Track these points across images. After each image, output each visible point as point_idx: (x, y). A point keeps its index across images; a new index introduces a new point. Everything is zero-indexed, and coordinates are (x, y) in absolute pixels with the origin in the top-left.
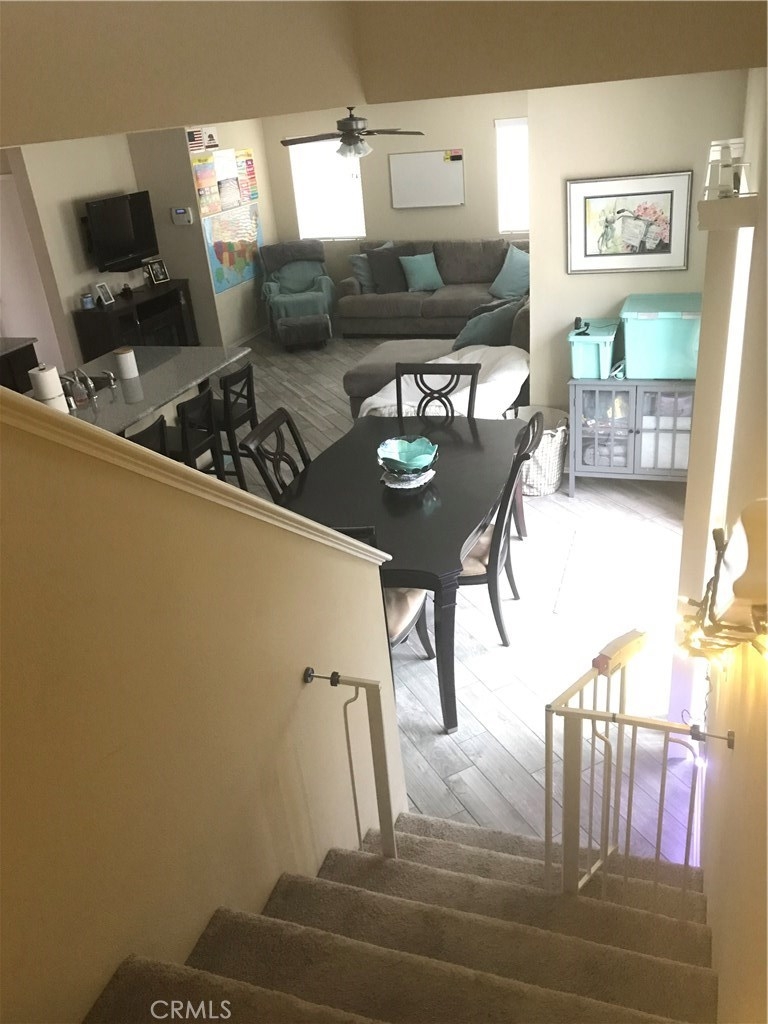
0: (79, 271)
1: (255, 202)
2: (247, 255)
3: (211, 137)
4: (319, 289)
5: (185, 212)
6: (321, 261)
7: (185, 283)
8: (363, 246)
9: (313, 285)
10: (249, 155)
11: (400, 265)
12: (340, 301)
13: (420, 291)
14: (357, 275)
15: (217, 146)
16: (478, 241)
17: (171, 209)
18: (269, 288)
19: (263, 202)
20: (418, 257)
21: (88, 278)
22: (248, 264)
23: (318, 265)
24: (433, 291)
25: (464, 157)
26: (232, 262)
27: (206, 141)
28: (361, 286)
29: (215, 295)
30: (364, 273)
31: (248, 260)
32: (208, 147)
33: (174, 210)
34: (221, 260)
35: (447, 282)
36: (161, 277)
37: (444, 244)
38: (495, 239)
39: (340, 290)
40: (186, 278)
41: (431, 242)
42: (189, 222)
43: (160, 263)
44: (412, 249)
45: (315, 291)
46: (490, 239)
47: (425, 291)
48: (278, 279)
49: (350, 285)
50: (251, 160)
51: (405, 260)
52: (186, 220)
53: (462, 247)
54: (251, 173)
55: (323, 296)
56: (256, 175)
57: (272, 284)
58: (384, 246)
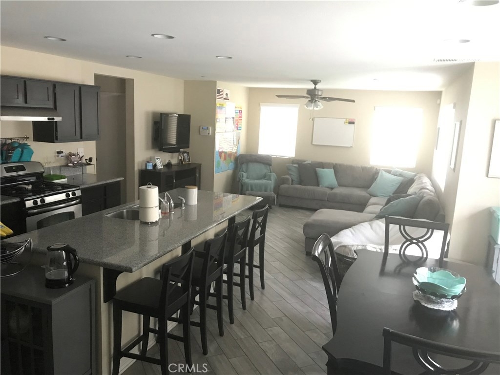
0: (147, 149)
1: (239, 131)
2: (232, 156)
3: (227, 94)
4: (270, 179)
5: (208, 129)
6: (270, 165)
7: (200, 165)
8: (293, 161)
9: (264, 177)
10: (241, 108)
11: (316, 173)
12: (281, 186)
13: (326, 187)
14: (290, 175)
15: (228, 99)
16: (359, 166)
17: (200, 127)
18: (243, 175)
19: (243, 133)
20: (326, 170)
21: (150, 153)
22: (231, 162)
23: (268, 167)
24: (332, 189)
25: (356, 123)
26: (225, 159)
27: (224, 96)
28: (292, 180)
29: (215, 174)
30: (295, 175)
31: (232, 160)
32: (224, 99)
33: (201, 128)
34: (220, 157)
35: (340, 185)
36: (187, 161)
37: (340, 165)
38: (369, 166)
39: (281, 182)
40: (200, 163)
41: (333, 164)
42: (209, 134)
43: (188, 153)
44: (323, 165)
45: (267, 180)
46: (366, 166)
47: (328, 187)
48: (247, 171)
49: (288, 179)
50: (241, 111)
51: (319, 170)
52: (207, 133)
53: (351, 168)
54: (240, 117)
55: (271, 183)
56: (242, 119)
57: (244, 174)
58: (306, 162)
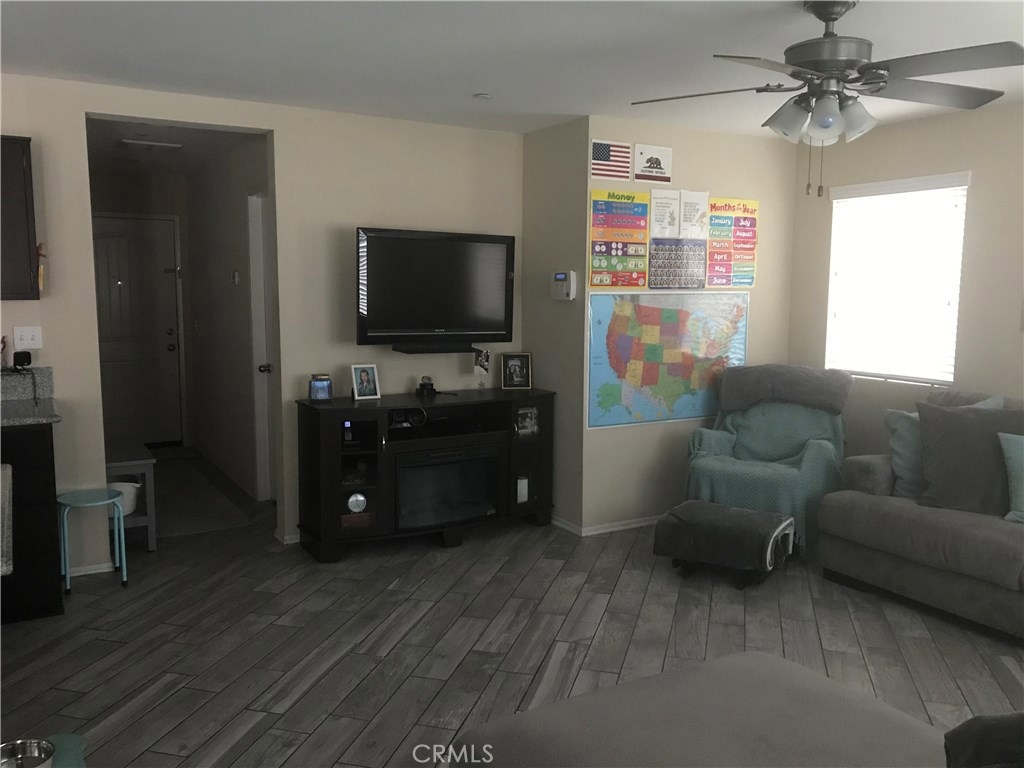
4: (798, 464)
5: (566, 277)
6: (834, 412)
7: (549, 398)
9: (793, 454)
10: (748, 211)
12: (832, 497)
14: (891, 453)
15: (668, 179)
19: (761, 294)
23: (824, 418)
26: (649, 381)
27: (639, 167)
32: (638, 177)
33: (553, 276)
34: (620, 371)
36: (517, 382)
40: (553, 390)
42: (568, 295)
48: (737, 428)
49: (866, 470)
50: (753, 222)
51: (1010, 442)
54: (744, 241)
56: (757, 246)
